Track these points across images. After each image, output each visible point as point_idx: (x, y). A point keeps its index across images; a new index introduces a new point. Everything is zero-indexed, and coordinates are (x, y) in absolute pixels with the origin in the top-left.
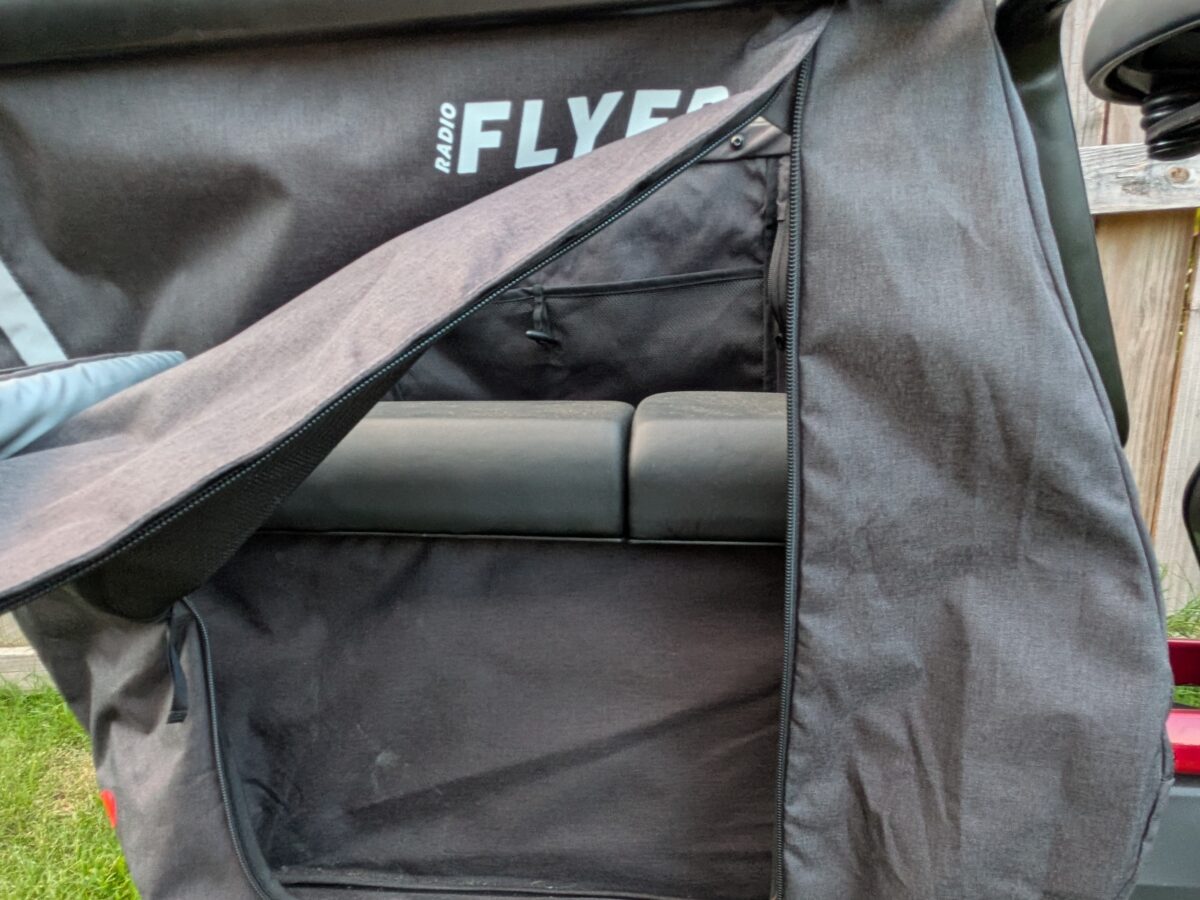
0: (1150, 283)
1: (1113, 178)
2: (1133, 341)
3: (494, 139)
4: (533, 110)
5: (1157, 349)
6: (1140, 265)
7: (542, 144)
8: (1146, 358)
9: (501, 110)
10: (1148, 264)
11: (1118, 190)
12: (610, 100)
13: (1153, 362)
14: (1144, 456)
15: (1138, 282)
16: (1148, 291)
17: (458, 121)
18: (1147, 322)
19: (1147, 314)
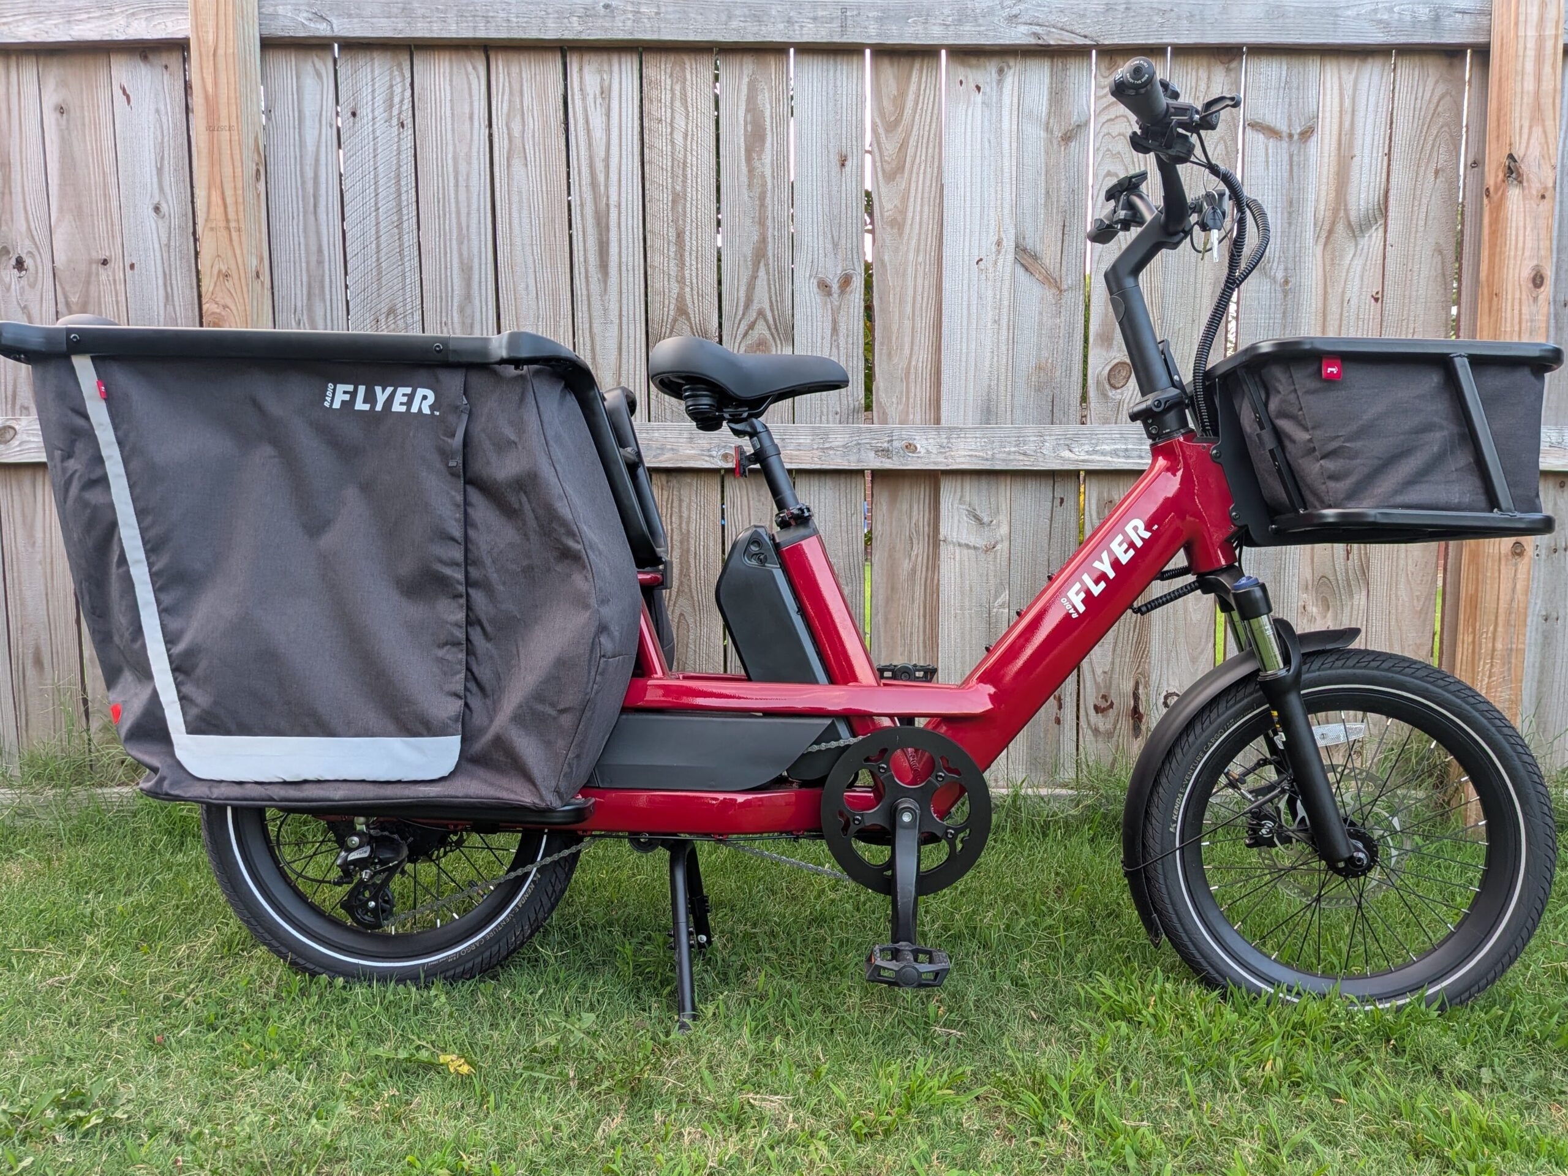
0: (914, 521)
1: (868, 446)
2: (907, 561)
3: (347, 397)
4: (362, 389)
5: (924, 569)
6: (905, 507)
7: (364, 402)
8: (918, 573)
9: (350, 388)
10: (911, 507)
11: (872, 454)
12: (389, 390)
13: (923, 576)
14: (925, 647)
15: (905, 519)
16: (913, 525)
17: (334, 390)
18: (915, 547)
19: (915, 541)
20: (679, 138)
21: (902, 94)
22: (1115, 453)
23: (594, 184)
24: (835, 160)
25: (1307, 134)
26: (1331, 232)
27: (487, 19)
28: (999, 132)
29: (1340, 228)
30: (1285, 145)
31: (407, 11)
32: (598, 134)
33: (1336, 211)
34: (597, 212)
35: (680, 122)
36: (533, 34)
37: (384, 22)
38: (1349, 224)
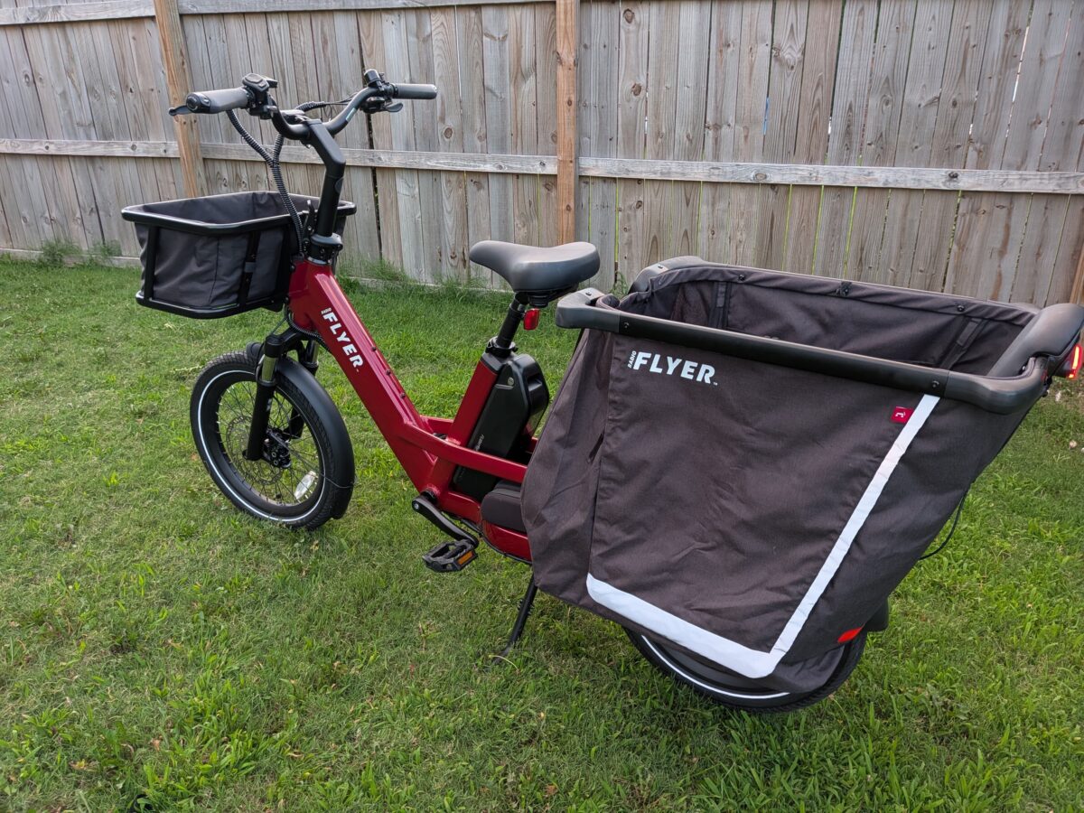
20: (302, 44)
21: (369, 25)
22: (444, 164)
23: (279, 61)
24: (350, 51)
25: (505, 37)
26: (516, 78)
27: (240, 5)
28: (401, 38)
29: (519, 75)
30: (497, 42)
31: (217, 3)
32: (279, 44)
33: (518, 69)
34: (281, 72)
35: (302, 39)
36: (253, 10)
37: (211, 7)
38: (522, 74)
